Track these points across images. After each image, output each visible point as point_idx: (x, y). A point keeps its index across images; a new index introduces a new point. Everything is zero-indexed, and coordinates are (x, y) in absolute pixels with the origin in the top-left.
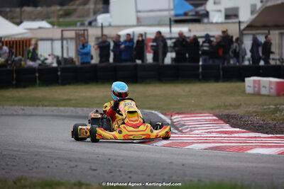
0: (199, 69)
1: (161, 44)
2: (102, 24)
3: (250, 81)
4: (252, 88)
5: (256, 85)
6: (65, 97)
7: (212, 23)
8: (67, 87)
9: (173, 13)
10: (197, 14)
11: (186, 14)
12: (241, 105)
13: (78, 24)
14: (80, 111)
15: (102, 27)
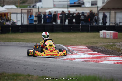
0: (80, 27)
1: (64, 16)
2: (39, 7)
3: (102, 32)
4: (103, 35)
5: (105, 34)
6: (22, 38)
7: (86, 7)
8: (23, 34)
9: (69, 3)
10: (79, 3)
11: (74, 3)
12: (98, 42)
13: (28, 7)
14: (29, 44)
15: (39, 8)
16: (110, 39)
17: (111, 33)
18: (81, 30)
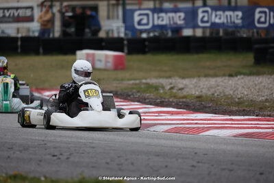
16: (105, 70)
17: (107, 56)
18: (19, 50)
